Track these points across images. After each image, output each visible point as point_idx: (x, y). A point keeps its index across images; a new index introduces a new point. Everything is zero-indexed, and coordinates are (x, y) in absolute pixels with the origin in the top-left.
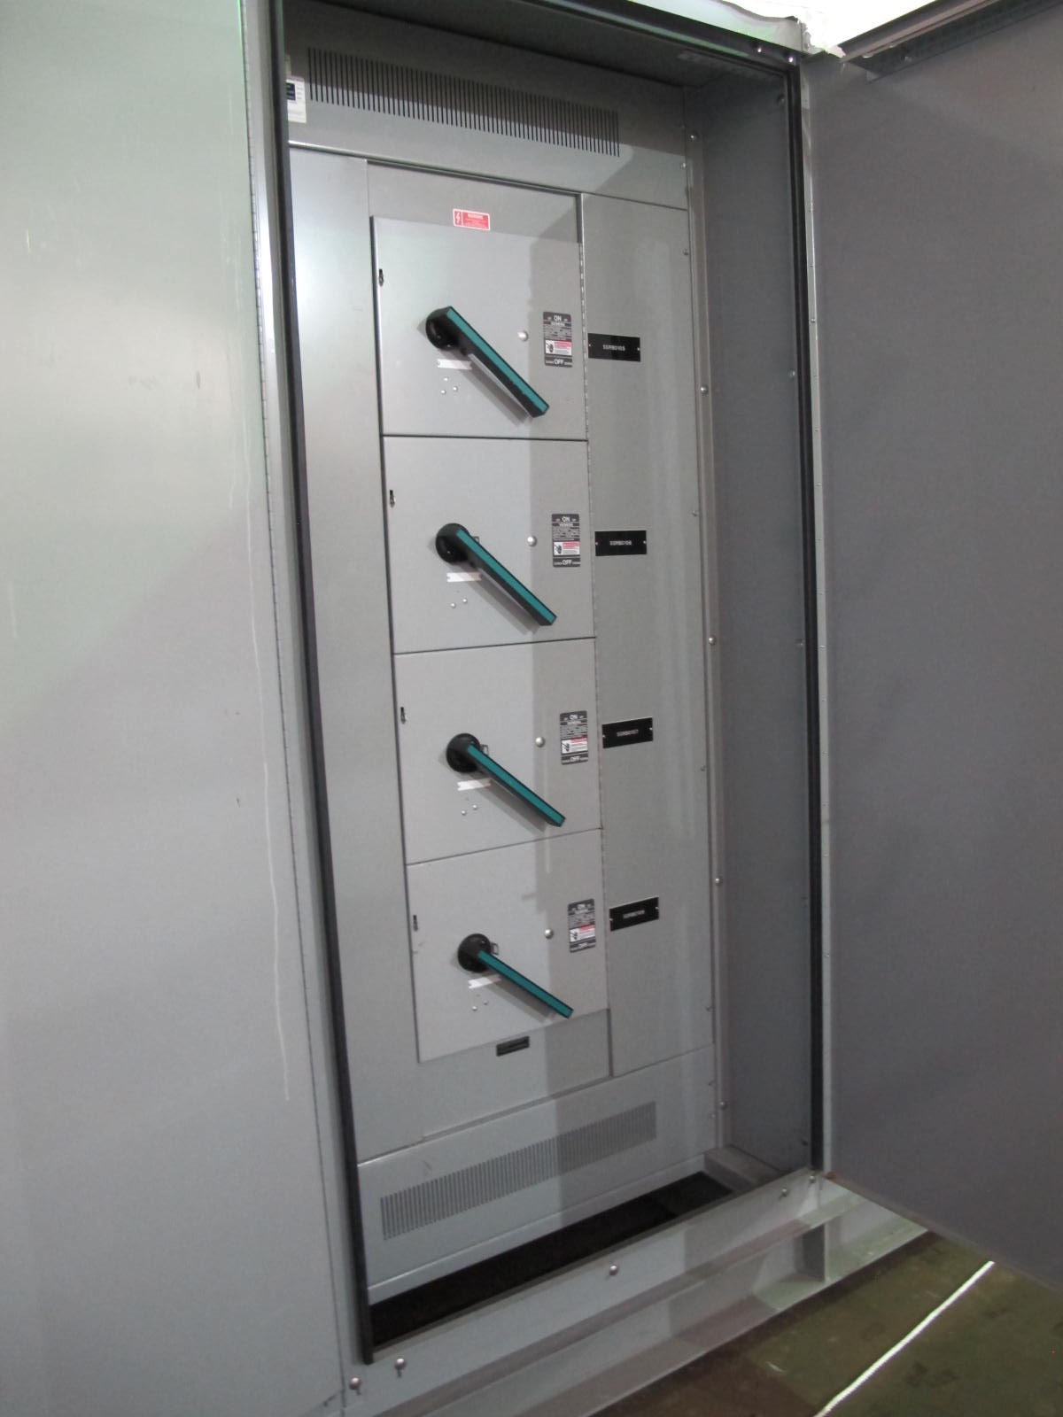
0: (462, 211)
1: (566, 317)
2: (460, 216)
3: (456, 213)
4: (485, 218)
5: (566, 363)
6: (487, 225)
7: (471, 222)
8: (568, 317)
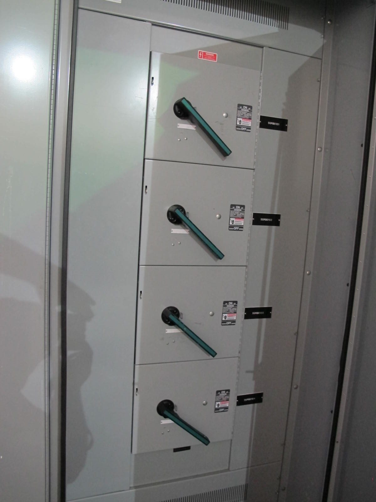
0: (203, 51)
1: (250, 107)
2: (202, 54)
3: (200, 52)
4: (215, 55)
5: (247, 130)
6: (215, 59)
7: (207, 57)
8: (251, 107)
